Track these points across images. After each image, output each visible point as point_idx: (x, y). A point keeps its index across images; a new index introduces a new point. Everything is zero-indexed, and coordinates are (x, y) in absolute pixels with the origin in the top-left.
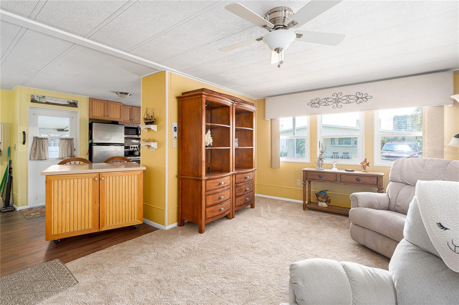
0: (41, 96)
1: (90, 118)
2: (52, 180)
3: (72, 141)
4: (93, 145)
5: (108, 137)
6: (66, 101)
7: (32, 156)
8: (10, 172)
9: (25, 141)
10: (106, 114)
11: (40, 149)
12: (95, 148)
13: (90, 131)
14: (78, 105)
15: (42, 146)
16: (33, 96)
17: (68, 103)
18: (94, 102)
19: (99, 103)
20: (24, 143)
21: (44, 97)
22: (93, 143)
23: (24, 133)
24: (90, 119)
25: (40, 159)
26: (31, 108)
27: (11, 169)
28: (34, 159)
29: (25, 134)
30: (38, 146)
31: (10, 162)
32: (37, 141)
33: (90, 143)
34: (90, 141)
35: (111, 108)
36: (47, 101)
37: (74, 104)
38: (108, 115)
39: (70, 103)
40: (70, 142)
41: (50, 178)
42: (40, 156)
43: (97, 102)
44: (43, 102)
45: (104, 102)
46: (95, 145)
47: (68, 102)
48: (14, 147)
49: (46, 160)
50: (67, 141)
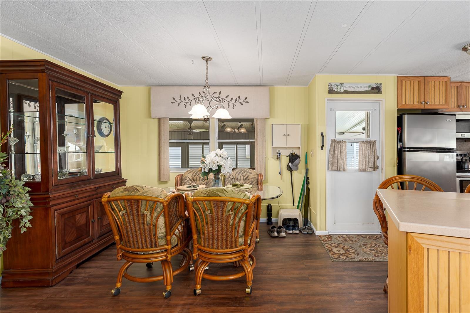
0: (338, 84)
1: (398, 108)
2: (423, 246)
3: (374, 145)
4: (405, 151)
5: (428, 137)
6: (368, 86)
7: (330, 165)
8: (308, 183)
9: (324, 145)
10: (422, 100)
11: (338, 156)
12: (409, 156)
13: (399, 129)
14: (383, 90)
15: (340, 152)
16: (331, 84)
17: (370, 89)
18: (404, 82)
19: (412, 82)
20: (322, 148)
21: (342, 84)
22: (405, 148)
23: (322, 134)
24: (399, 110)
25: (338, 170)
26: (329, 101)
27: (308, 178)
28: (332, 170)
29: (324, 137)
30: (336, 151)
31: (307, 170)
32: (334, 145)
33: (399, 147)
34: (400, 145)
35: (430, 88)
36: (346, 89)
37: (377, 90)
38: (426, 101)
39: (373, 88)
40: (372, 147)
41: (419, 240)
42: (338, 165)
43: (409, 82)
44: (341, 91)
45: (420, 80)
46: (408, 151)
47: (369, 87)
48: (311, 153)
49: (344, 171)
50: (368, 145)
